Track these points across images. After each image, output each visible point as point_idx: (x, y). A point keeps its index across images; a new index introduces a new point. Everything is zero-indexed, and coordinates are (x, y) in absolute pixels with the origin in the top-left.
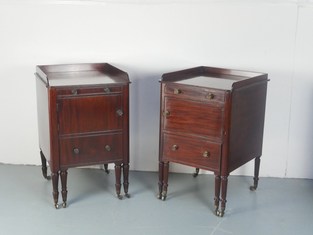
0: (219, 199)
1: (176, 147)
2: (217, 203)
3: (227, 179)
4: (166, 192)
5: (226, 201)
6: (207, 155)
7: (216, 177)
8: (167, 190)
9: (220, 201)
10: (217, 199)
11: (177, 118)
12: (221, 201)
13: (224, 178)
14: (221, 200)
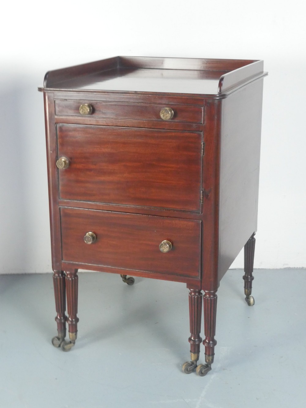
0: (200, 340)
1: (92, 236)
2: (196, 349)
3: (215, 295)
4: (76, 334)
5: (215, 343)
6: (170, 246)
7: (191, 293)
8: (76, 331)
9: (201, 344)
10: (194, 341)
11: (90, 170)
12: (204, 344)
13: (210, 294)
14: (204, 342)
